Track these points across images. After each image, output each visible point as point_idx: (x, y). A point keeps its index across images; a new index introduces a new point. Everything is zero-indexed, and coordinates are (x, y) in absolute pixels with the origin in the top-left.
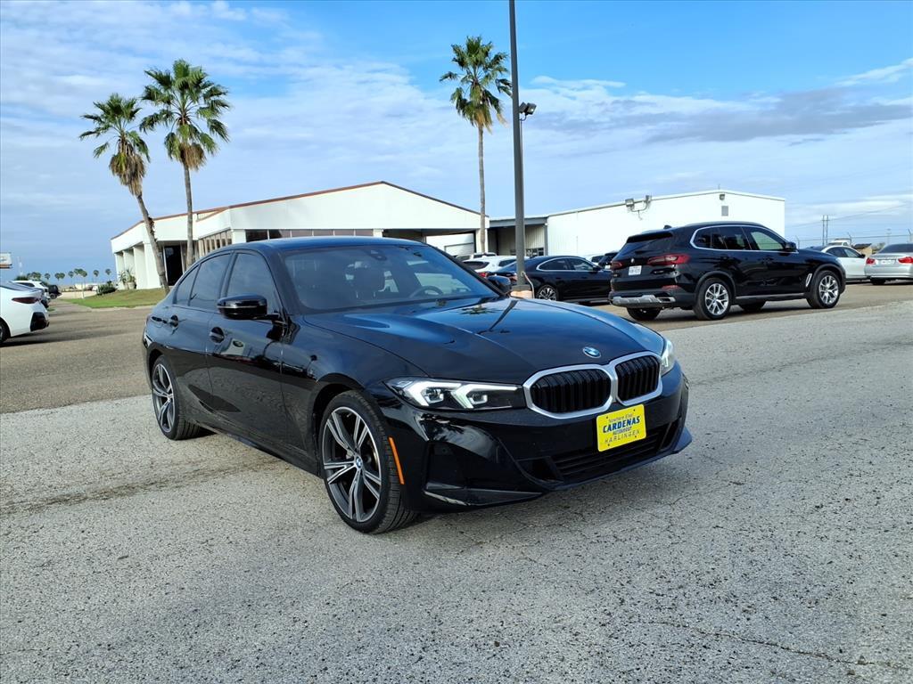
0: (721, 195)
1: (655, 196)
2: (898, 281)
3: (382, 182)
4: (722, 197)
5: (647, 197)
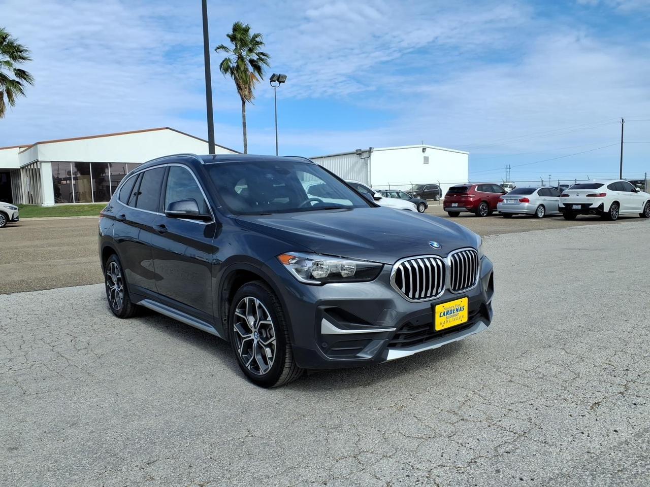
0: (423, 149)
1: (376, 148)
2: (520, 215)
3: (167, 128)
4: (424, 150)
5: (371, 148)
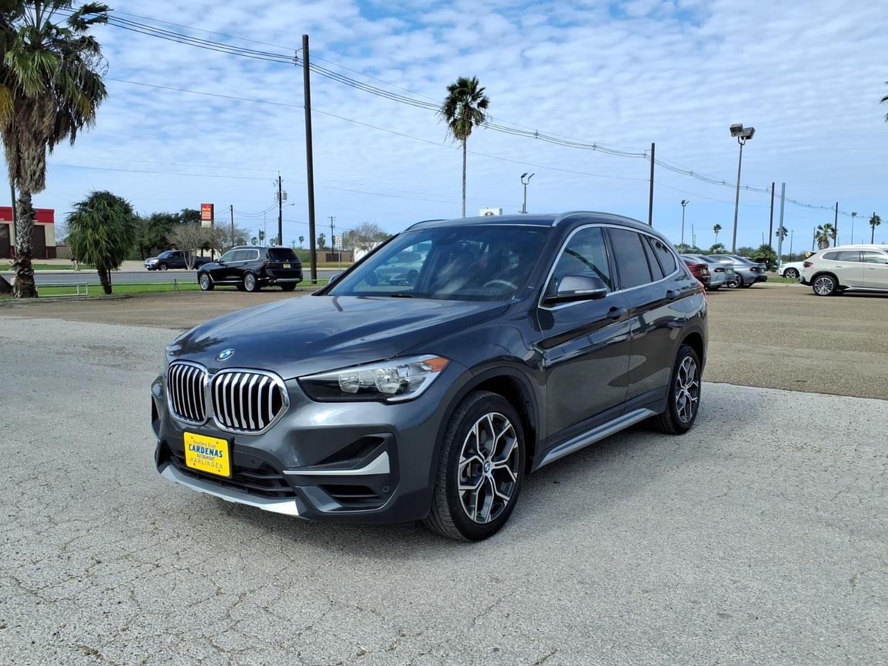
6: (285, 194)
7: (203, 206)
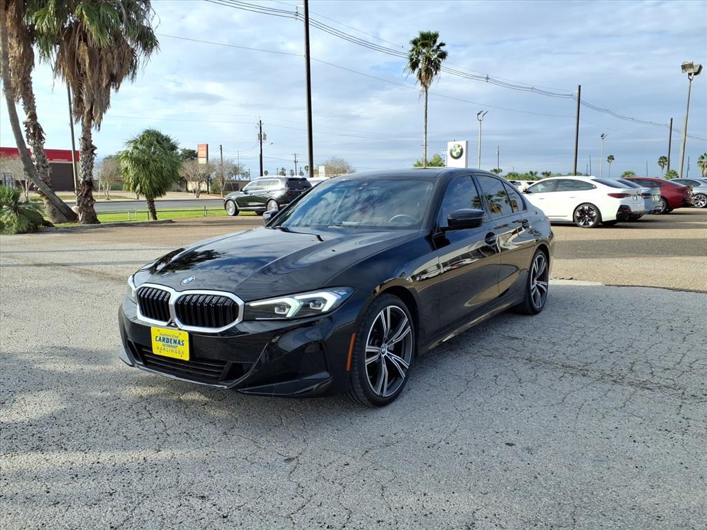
6: (265, 135)
7: (199, 146)
